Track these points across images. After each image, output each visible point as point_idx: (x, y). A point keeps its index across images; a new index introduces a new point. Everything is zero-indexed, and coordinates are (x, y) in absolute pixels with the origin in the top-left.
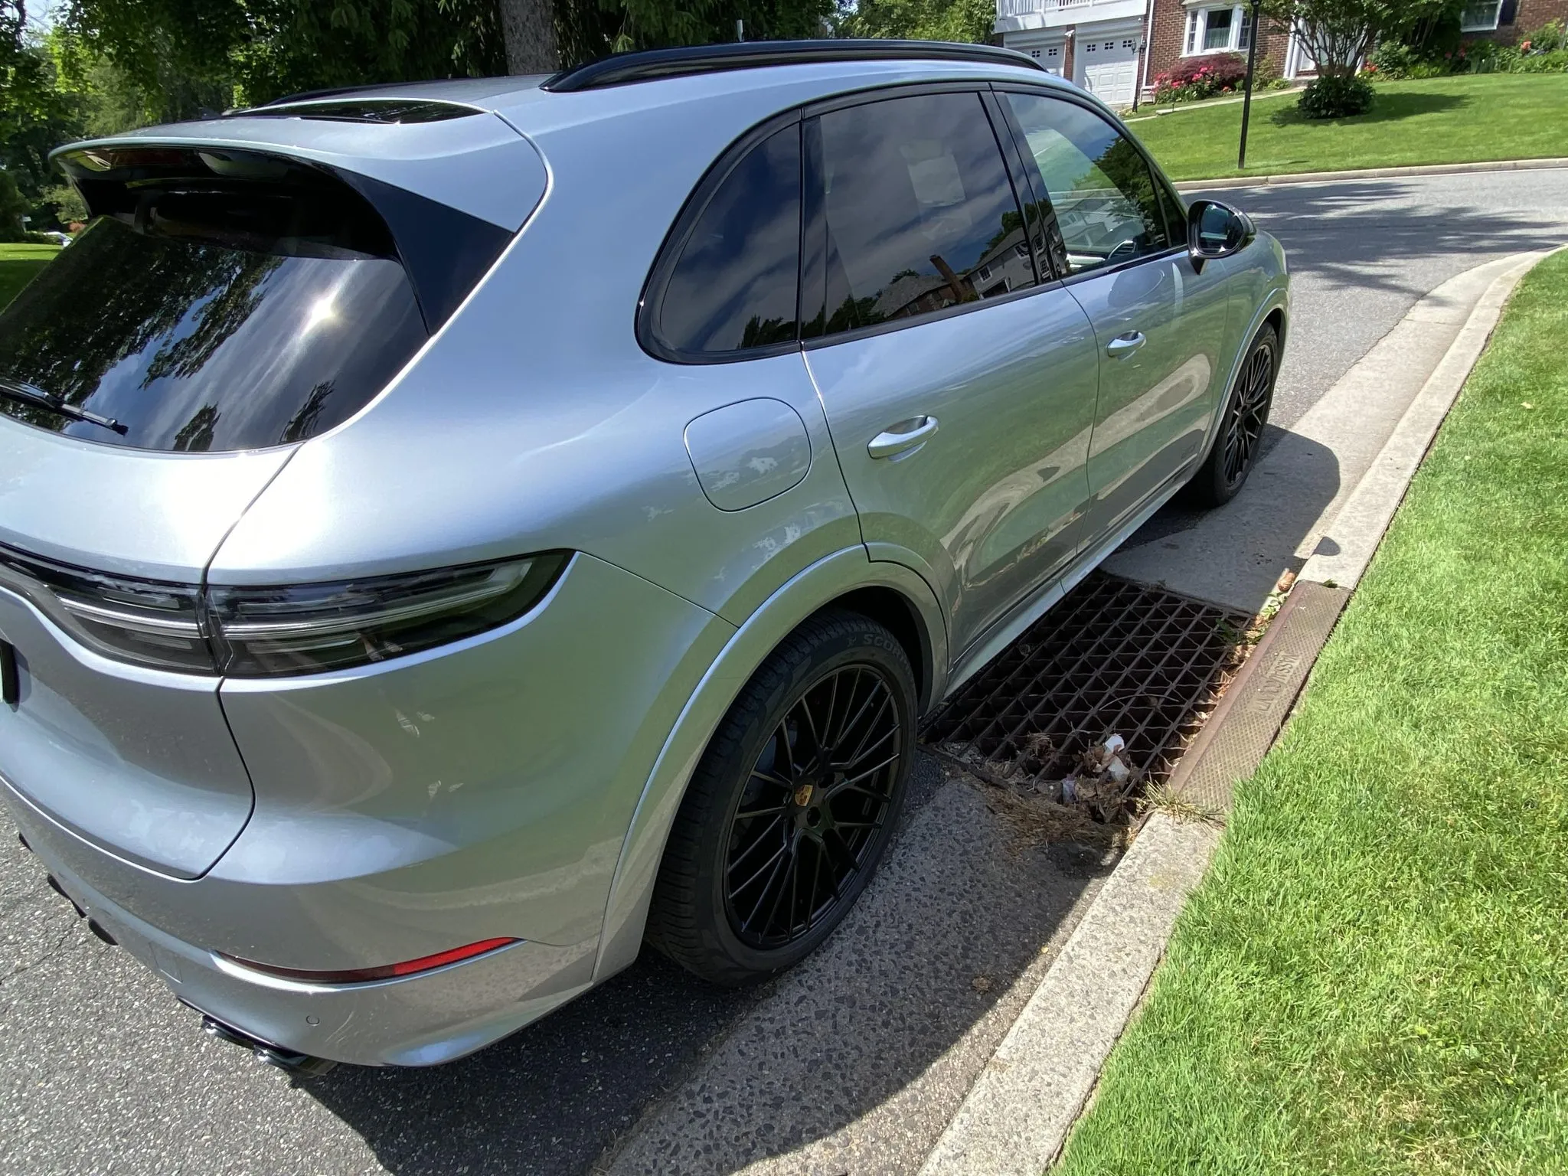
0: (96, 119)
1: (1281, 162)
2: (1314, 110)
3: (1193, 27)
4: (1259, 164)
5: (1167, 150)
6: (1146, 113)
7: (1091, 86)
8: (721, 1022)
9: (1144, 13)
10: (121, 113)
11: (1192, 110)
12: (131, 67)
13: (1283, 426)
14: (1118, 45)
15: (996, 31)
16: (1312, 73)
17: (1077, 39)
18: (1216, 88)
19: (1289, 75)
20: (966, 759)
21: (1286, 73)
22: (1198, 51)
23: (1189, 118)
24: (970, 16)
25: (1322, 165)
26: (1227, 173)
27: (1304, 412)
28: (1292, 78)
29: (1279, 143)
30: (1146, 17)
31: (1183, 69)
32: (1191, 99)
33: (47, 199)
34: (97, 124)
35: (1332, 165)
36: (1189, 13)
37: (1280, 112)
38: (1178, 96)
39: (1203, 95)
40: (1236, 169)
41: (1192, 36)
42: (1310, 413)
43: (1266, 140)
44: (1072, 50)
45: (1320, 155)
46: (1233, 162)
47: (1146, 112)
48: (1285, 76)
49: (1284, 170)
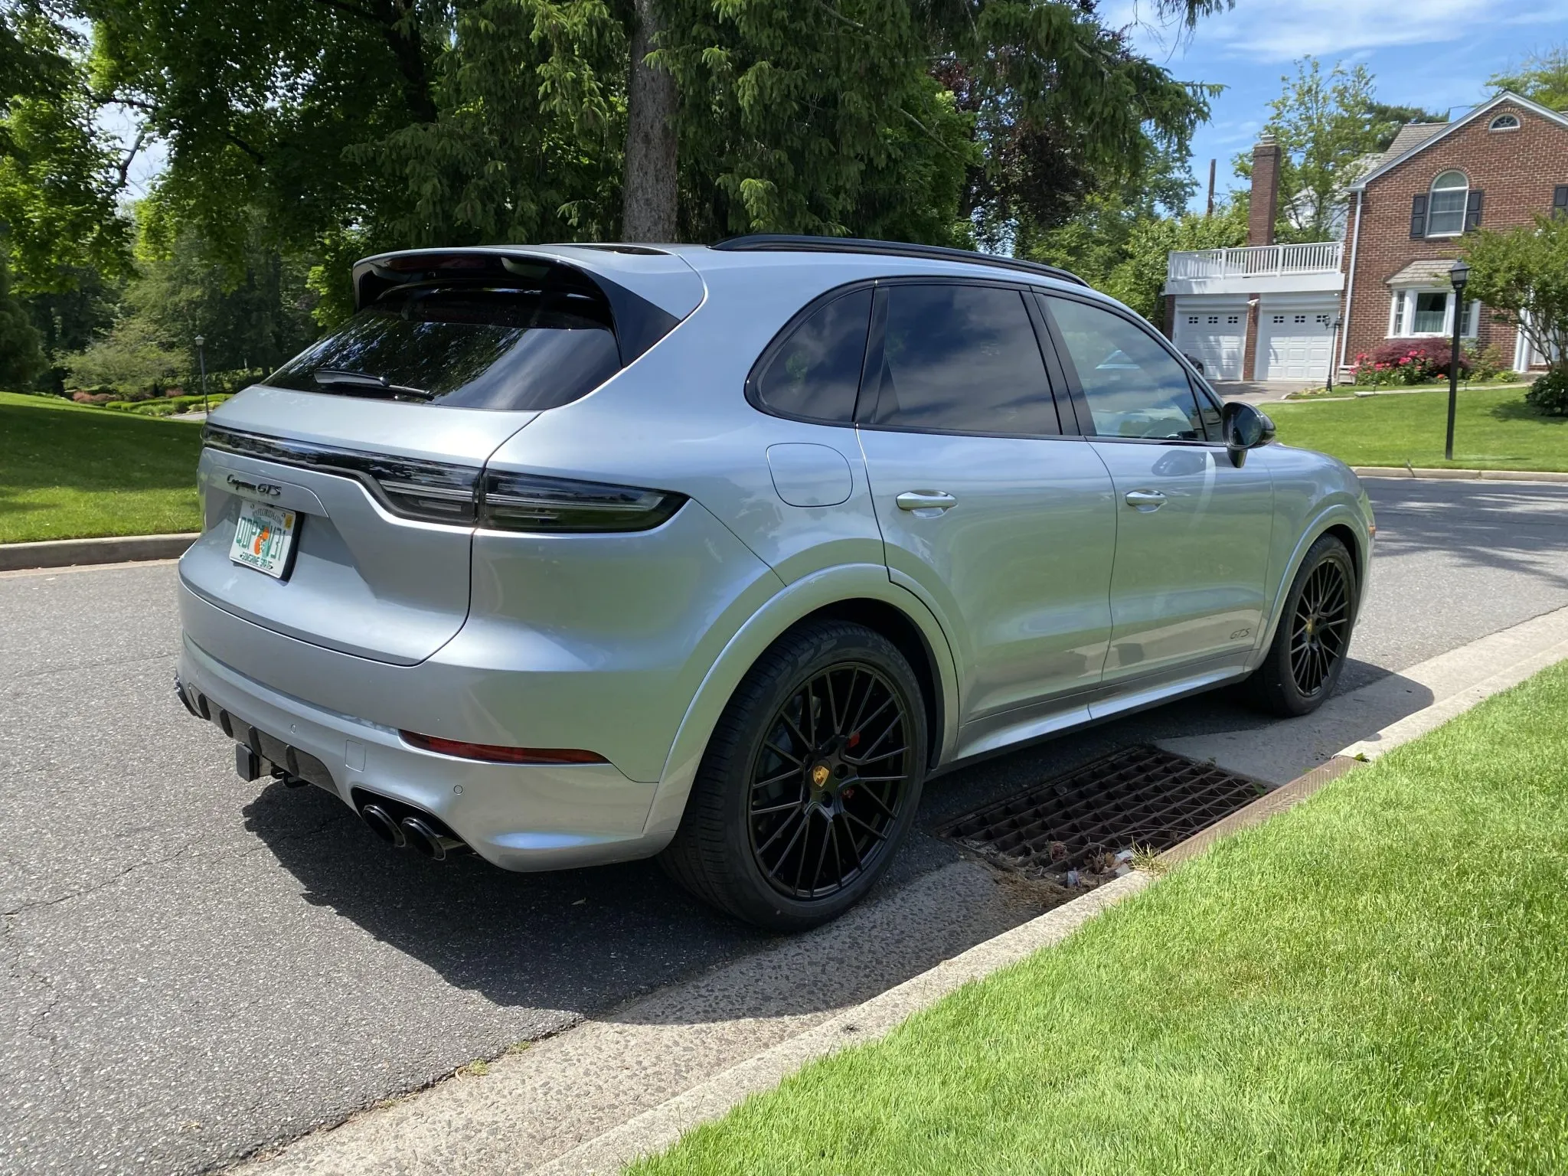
0: (137, 287)
1: (1500, 457)
2: (1546, 406)
3: (1400, 308)
4: (1472, 457)
5: (1362, 433)
6: (1343, 394)
7: (1277, 359)
8: (728, 955)
9: (1342, 288)
10: (166, 285)
11: (1397, 395)
12: (218, 239)
13: (1391, 669)
14: (1311, 319)
15: (1166, 293)
16: (1541, 368)
17: (1262, 309)
18: (1428, 374)
19: (1519, 367)
20: (983, 851)
21: (1515, 365)
22: (1406, 333)
23: (1393, 404)
24: (1139, 275)
25: (1547, 465)
26: (1432, 462)
27: (1420, 662)
28: (1522, 371)
29: (1499, 438)
30: (1343, 293)
31: (1388, 351)
32: (1397, 383)
33: (58, 364)
34: (137, 293)
35: (1558, 466)
36: (1395, 293)
37: (1503, 406)
38: (1382, 378)
39: (1411, 381)
40: (1443, 460)
41: (1399, 318)
42: (1426, 663)
43: (1484, 433)
44: (1255, 320)
45: (1550, 453)
46: (1441, 452)
47: (1343, 392)
48: (1515, 369)
49: (1502, 465)
